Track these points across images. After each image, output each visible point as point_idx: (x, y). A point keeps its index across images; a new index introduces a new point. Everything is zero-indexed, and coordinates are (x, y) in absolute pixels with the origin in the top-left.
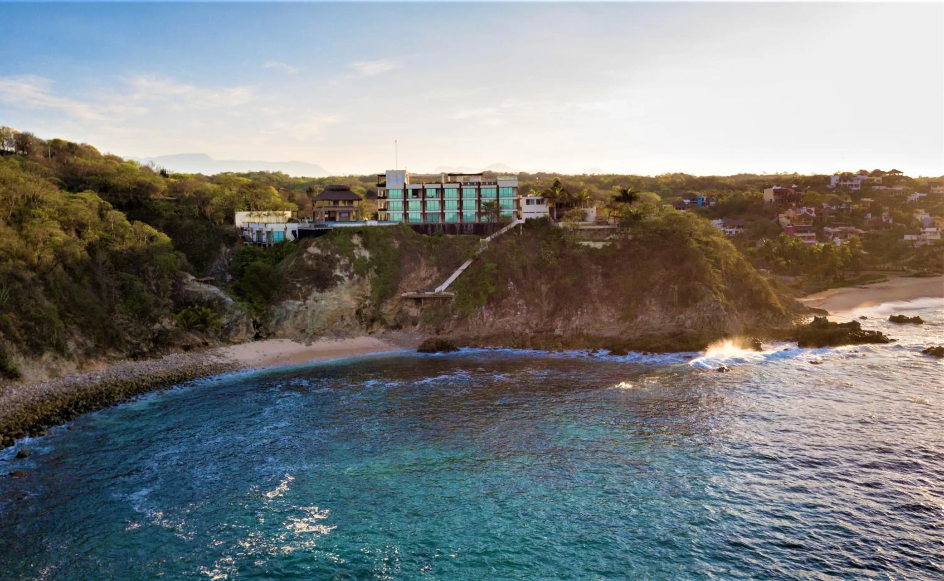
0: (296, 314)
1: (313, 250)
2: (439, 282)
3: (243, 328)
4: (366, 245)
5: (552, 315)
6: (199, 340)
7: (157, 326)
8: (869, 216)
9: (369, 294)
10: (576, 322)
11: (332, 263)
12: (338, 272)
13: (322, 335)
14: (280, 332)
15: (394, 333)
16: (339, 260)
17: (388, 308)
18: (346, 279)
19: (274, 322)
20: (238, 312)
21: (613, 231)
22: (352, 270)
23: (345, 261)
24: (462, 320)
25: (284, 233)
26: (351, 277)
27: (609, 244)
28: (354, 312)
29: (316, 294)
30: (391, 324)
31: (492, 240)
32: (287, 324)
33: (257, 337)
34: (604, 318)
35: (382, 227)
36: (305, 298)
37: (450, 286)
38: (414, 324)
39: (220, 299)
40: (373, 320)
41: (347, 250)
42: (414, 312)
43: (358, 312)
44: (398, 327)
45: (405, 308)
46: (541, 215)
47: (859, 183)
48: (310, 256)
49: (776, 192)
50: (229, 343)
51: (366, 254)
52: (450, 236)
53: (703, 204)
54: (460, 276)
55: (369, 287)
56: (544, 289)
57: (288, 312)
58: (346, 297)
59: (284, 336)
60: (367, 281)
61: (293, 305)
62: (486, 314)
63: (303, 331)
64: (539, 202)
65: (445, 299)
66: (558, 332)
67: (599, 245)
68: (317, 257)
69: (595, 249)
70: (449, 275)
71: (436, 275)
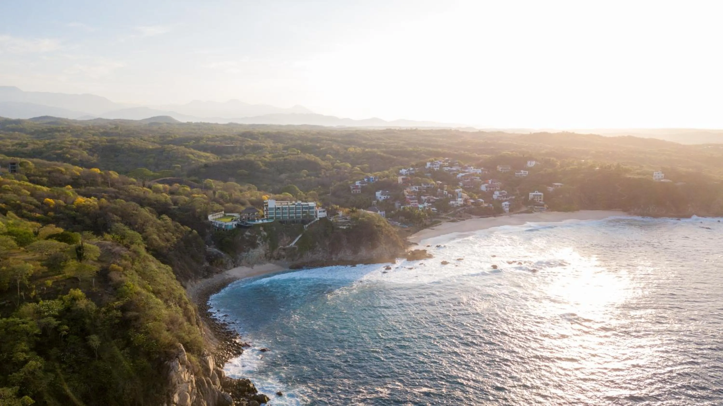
0: (246, 257)
1: (247, 233)
2: (291, 242)
3: (230, 264)
4: (265, 230)
5: (331, 253)
6: (219, 270)
7: (204, 266)
8: (439, 190)
9: (268, 248)
10: (340, 256)
11: (255, 238)
12: (258, 242)
13: (255, 264)
14: (241, 264)
15: (278, 261)
16: (257, 237)
17: (275, 253)
18: (261, 244)
19: (239, 261)
20: (227, 258)
21: (349, 222)
22: (262, 240)
23: (259, 238)
24: (301, 256)
25: (232, 226)
26: (262, 243)
27: (348, 227)
28: (264, 256)
29: (251, 250)
30: (276, 258)
31: (309, 226)
32: (243, 261)
33: (234, 267)
34: (348, 254)
35: (269, 223)
36: (248, 252)
37: (295, 243)
38: (284, 258)
39: (220, 254)
40: (271, 258)
41: (259, 233)
42: (283, 253)
43: (266, 255)
44: (278, 259)
45: (280, 252)
46: (324, 216)
47: (438, 166)
48: (247, 235)
49: (403, 179)
50: (227, 269)
51: (265, 233)
52: (293, 225)
53: (373, 181)
54: (298, 240)
55: (268, 246)
56: (327, 243)
57: (243, 257)
58: (261, 250)
59: (243, 265)
60: (267, 244)
61: (244, 254)
62: (309, 254)
63: (249, 263)
64: (323, 211)
65: (294, 249)
66: (334, 259)
67: (345, 227)
68: (249, 236)
69: (343, 229)
70: (294, 240)
71: (289, 239)
